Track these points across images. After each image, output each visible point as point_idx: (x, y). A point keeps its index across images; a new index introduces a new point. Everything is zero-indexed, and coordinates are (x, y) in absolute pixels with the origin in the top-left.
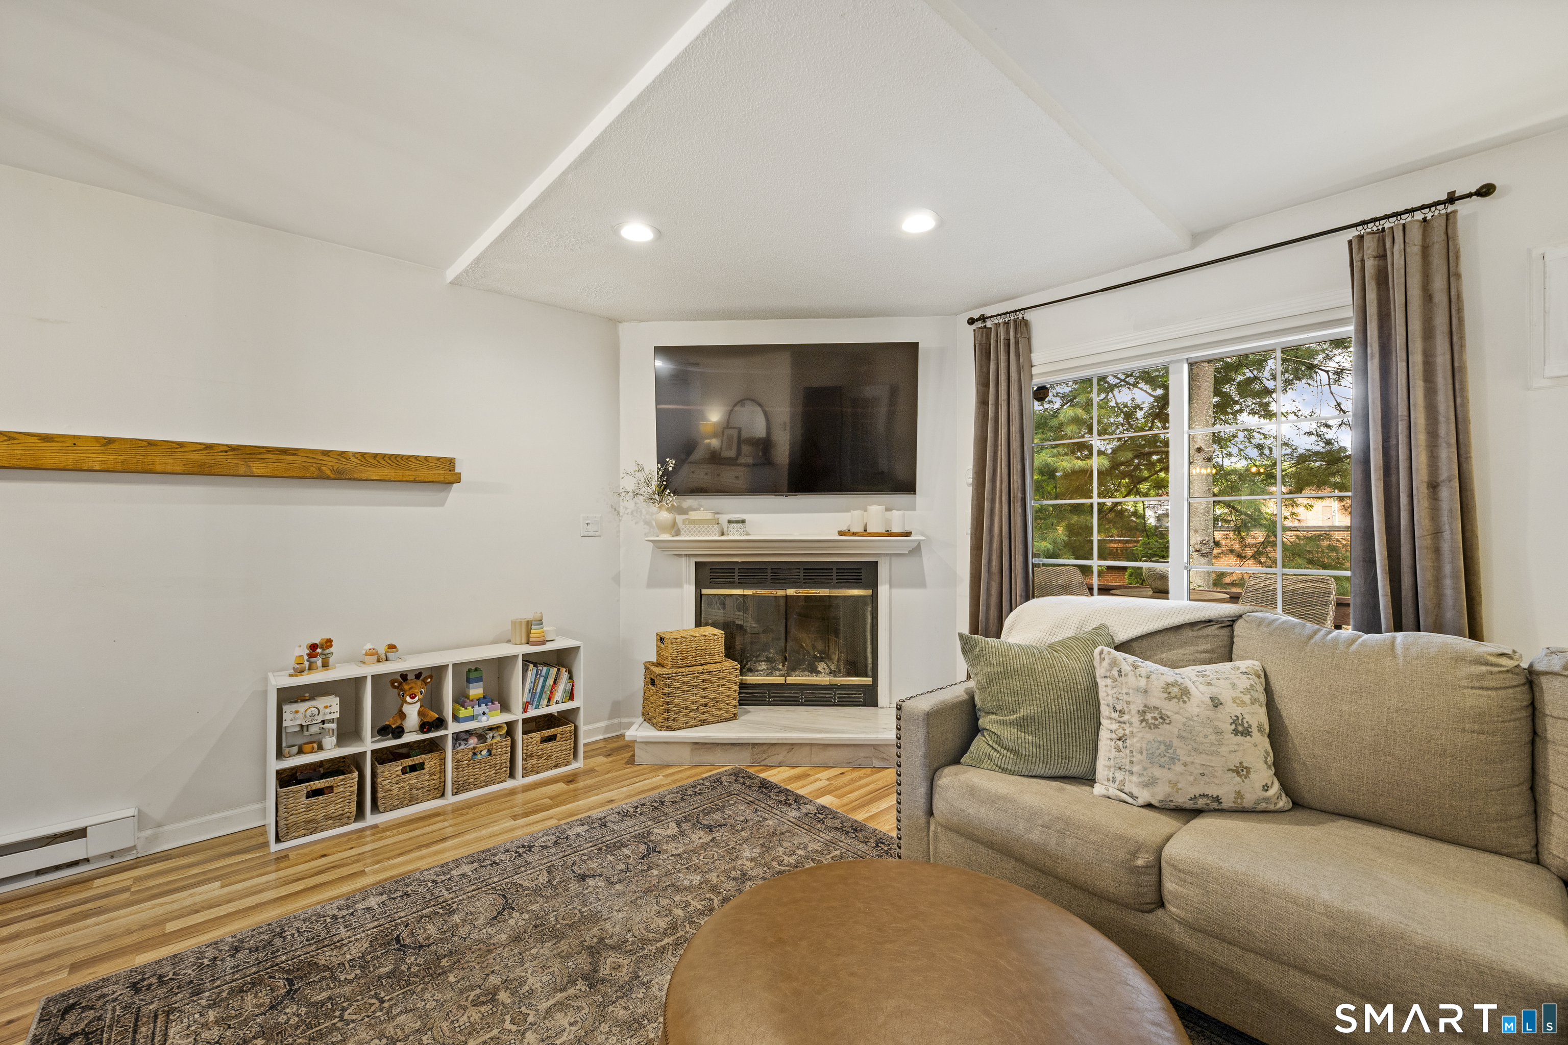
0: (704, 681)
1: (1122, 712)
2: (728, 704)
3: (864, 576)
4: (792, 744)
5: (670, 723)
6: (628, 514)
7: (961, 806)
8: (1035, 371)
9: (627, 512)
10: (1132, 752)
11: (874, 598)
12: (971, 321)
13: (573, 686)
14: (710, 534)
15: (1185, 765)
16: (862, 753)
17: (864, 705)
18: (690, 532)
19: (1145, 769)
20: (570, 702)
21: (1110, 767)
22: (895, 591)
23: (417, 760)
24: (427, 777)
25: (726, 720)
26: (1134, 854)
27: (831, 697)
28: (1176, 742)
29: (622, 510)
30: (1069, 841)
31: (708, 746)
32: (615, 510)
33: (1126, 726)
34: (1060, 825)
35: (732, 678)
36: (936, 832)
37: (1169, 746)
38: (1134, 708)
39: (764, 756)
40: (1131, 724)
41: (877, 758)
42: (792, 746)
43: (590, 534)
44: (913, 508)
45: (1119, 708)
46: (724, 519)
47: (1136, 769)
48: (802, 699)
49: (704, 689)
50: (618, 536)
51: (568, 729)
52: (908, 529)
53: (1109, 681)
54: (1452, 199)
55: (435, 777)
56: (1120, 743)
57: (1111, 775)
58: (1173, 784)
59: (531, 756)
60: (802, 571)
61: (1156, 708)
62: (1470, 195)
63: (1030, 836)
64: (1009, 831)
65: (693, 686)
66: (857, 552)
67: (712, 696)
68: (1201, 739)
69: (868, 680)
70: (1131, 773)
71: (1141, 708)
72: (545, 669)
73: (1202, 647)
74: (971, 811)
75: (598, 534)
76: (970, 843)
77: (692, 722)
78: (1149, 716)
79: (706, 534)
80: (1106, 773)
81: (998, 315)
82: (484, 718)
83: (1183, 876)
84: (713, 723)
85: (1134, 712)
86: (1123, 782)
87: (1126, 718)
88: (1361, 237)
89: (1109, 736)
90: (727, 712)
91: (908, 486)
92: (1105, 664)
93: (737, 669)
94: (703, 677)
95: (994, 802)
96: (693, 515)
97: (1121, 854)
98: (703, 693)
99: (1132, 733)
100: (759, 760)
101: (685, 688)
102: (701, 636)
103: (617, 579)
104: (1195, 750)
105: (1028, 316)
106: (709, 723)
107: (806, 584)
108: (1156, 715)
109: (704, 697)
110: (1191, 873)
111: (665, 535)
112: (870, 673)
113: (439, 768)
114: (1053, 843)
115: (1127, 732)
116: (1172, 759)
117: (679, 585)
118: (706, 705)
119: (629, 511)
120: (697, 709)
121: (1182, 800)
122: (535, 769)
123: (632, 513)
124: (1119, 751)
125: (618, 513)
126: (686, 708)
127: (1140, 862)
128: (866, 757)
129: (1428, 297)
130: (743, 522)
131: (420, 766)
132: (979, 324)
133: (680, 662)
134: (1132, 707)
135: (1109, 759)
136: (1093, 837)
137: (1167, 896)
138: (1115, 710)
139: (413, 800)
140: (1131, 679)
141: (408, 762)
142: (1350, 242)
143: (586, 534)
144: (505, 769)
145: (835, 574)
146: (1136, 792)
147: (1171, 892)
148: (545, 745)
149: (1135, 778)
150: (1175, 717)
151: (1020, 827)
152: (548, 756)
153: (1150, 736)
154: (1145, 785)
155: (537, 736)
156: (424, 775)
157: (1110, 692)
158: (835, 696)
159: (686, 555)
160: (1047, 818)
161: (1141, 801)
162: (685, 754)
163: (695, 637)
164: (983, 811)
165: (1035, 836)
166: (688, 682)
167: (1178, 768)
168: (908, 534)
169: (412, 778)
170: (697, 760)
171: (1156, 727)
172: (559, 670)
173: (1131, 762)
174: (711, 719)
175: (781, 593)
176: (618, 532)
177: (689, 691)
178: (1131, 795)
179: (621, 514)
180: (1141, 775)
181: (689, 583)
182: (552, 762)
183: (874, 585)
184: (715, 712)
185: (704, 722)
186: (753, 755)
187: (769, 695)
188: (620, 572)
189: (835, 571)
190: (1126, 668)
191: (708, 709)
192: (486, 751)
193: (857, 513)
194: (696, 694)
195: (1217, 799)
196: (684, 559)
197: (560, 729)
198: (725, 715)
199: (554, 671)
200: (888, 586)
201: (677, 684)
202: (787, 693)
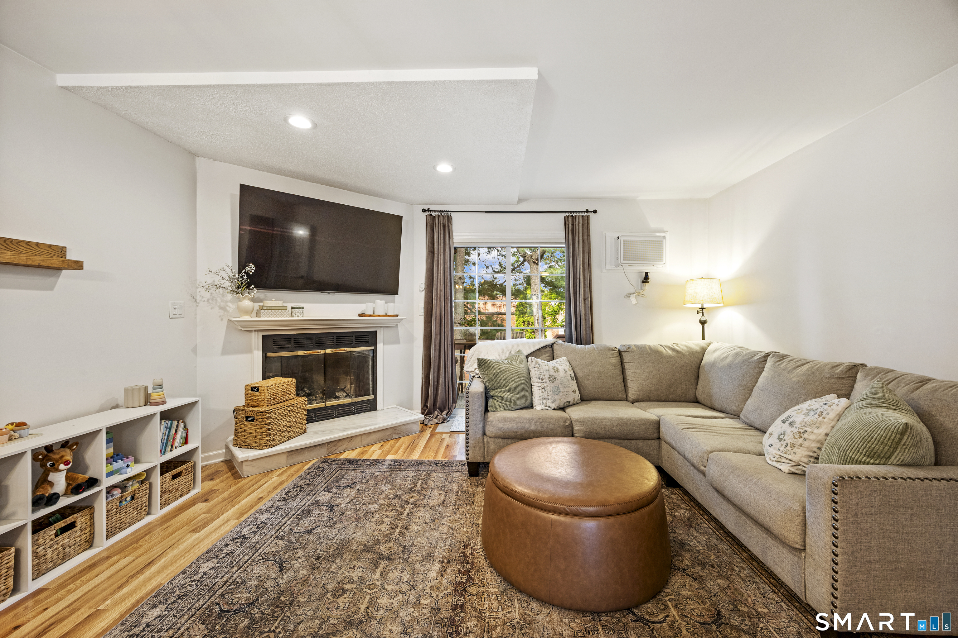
0: (290, 411)
1: (542, 379)
2: (302, 423)
3: (370, 338)
4: (351, 437)
5: (271, 443)
6: (204, 301)
7: (501, 426)
8: (455, 241)
9: (203, 300)
10: (548, 392)
11: (375, 351)
12: (424, 211)
13: (187, 432)
14: (283, 316)
15: (563, 392)
16: (388, 433)
17: (370, 410)
18: (268, 314)
19: (552, 397)
20: (185, 446)
21: (540, 399)
22: (385, 346)
23: (69, 520)
24: (78, 534)
25: (301, 434)
26: (565, 422)
27: (352, 410)
28: (560, 386)
29: (198, 298)
30: (545, 425)
31: (298, 451)
32: (193, 298)
33: (545, 384)
34: (540, 421)
35: (304, 407)
36: (487, 441)
37: (558, 387)
38: (547, 376)
39: (335, 448)
40: (546, 382)
41: (395, 433)
42: (350, 438)
43: (176, 316)
44: (394, 302)
45: (541, 378)
46: (290, 306)
47: (550, 397)
48: (335, 414)
49: (289, 416)
50: (195, 318)
51: (190, 465)
52: (396, 313)
53: (536, 369)
54: (587, 211)
55: (86, 532)
56: (543, 390)
57: (541, 402)
58: (560, 400)
59: (165, 492)
60: (335, 338)
61: (553, 375)
62: (591, 212)
63: (531, 428)
64: (523, 429)
65: (284, 415)
66: (367, 326)
67: (294, 420)
68: (565, 383)
69: (372, 397)
70: (548, 399)
71: (549, 376)
72: (170, 422)
73: (547, 355)
74: (506, 427)
75: (181, 316)
76: (503, 440)
77: (283, 439)
78: (551, 379)
79: (280, 316)
80: (539, 402)
81: (438, 211)
82: (129, 469)
83: (580, 423)
84: (294, 437)
85: (547, 378)
86: (546, 403)
87: (544, 381)
88: (568, 216)
89: (538, 388)
90: (301, 429)
91: (395, 292)
92: (534, 363)
93: (306, 401)
94: (289, 409)
95: (514, 420)
96: (269, 303)
97: (562, 423)
98: (289, 419)
99: (547, 385)
100: (332, 451)
101: (280, 417)
102: (283, 383)
103: (194, 350)
104: (564, 387)
105: (453, 215)
106: (292, 438)
107: (338, 346)
108: (553, 378)
109: (289, 422)
110: (583, 422)
111: (246, 317)
112: (371, 393)
113: (89, 523)
114: (539, 428)
115: (545, 385)
116: (559, 391)
117: (249, 351)
118: (290, 427)
119: (205, 299)
120: (286, 430)
121: (562, 405)
122: (167, 502)
123: (208, 301)
124: (543, 393)
125: (196, 301)
126: (280, 431)
127: (567, 424)
128: (390, 435)
129: (583, 241)
130: (303, 308)
131: (72, 525)
132: (427, 213)
133: (272, 401)
134: (546, 376)
135: (540, 397)
136: (552, 421)
137: (575, 431)
138: (539, 379)
139: (65, 558)
140: (543, 367)
141: (62, 524)
142: (565, 217)
143: (174, 316)
144: (144, 508)
145: (354, 339)
146: (551, 405)
147: (577, 430)
148: (175, 481)
149: (550, 401)
150: (558, 377)
151: (527, 426)
152: (177, 489)
153: (552, 385)
154: (553, 402)
155: (169, 475)
156: (76, 533)
157: (537, 373)
158: (354, 408)
159: (255, 331)
160: (535, 420)
161: (552, 408)
162: (283, 460)
163: (280, 384)
164: (511, 425)
165: (533, 427)
166: (281, 414)
167: (561, 394)
168: (397, 316)
169: (65, 539)
170: (291, 461)
171: (554, 382)
172: (178, 422)
173: (548, 396)
174: (293, 435)
175: (322, 352)
176: (196, 314)
177: (282, 419)
178: (549, 407)
179: (198, 301)
180: (551, 399)
181: (258, 349)
182: (178, 494)
183: (375, 344)
184: (296, 430)
185: (290, 438)
186: (328, 449)
187: (315, 415)
188: (196, 345)
189: (354, 337)
190: (541, 363)
191: (292, 429)
192: (130, 496)
193: (370, 304)
194: (285, 420)
195: (569, 402)
196: (253, 333)
197: (184, 466)
198: (300, 431)
199: (175, 423)
200: (382, 344)
201: (275, 416)
202: (326, 412)
